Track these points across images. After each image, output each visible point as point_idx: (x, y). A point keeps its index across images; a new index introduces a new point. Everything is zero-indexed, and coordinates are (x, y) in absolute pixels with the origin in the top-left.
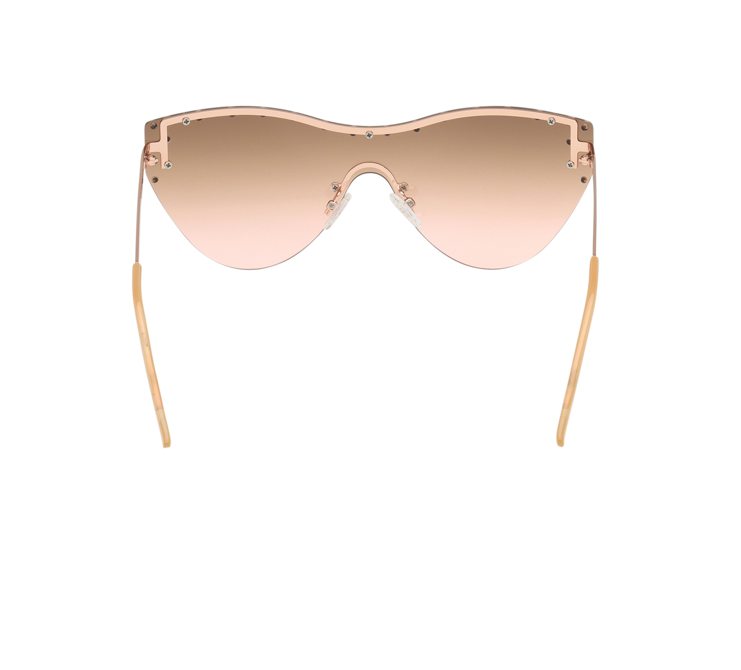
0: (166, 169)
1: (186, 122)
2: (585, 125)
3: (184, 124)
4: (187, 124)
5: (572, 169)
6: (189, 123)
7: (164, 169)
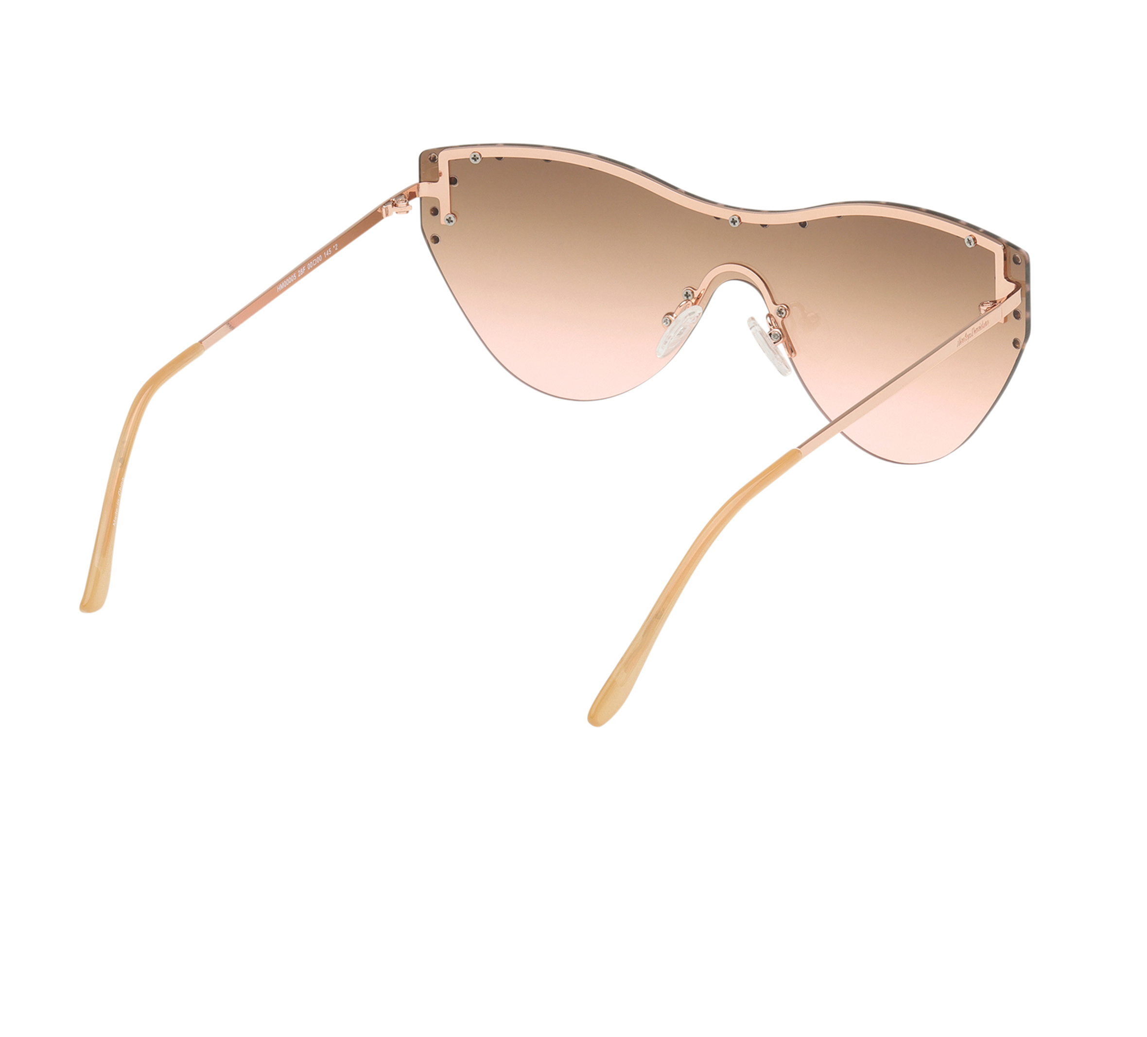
0: (446, 225)
1: (475, 159)
2: (1018, 256)
3: (472, 162)
4: (476, 163)
6: (478, 161)
7: (443, 225)
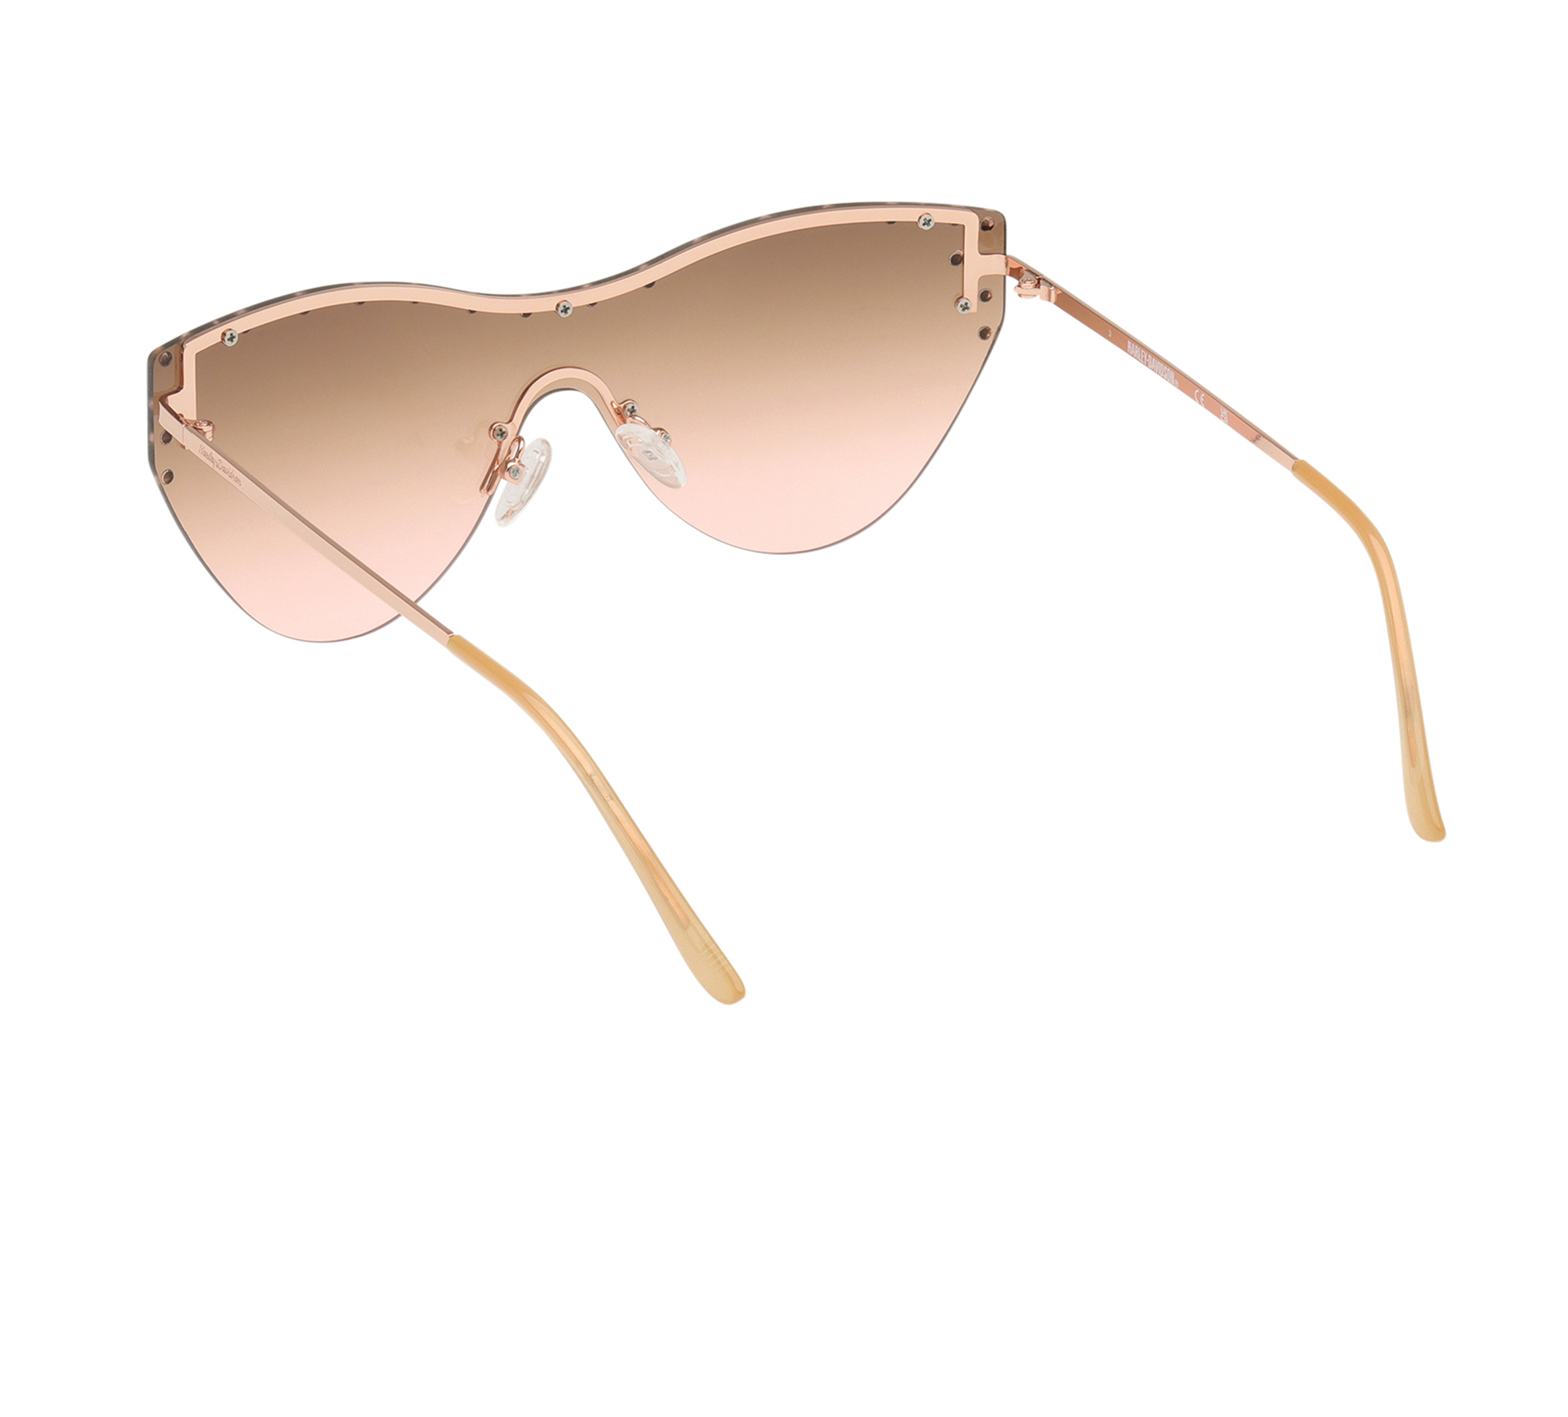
2: (987, 218)
3: (228, 345)
4: (232, 344)
5: (968, 314)
6: (235, 340)
